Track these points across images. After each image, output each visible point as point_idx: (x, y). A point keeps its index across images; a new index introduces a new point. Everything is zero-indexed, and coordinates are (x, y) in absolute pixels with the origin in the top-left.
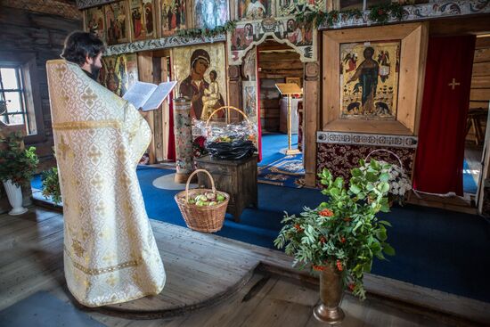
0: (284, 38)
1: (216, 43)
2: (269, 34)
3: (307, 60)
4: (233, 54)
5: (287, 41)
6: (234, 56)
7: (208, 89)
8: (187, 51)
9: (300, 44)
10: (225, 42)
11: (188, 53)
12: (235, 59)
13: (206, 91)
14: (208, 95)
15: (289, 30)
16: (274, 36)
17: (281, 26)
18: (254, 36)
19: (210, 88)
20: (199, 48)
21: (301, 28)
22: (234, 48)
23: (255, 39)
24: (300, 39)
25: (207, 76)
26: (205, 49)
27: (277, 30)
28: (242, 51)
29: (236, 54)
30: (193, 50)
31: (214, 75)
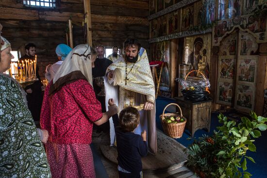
0: (246, 28)
1: (207, 34)
2: (237, 26)
3: (261, 41)
4: (215, 40)
5: (248, 30)
6: (215, 41)
7: (201, 59)
8: (192, 38)
9: (257, 32)
10: (211, 33)
11: (193, 40)
12: (216, 43)
13: (200, 61)
14: (201, 63)
15: (249, 23)
16: (240, 27)
17: (245, 21)
18: (228, 28)
19: (203, 59)
20: (198, 37)
21: (258, 21)
22: (216, 36)
23: (228, 30)
24: (257, 28)
25: (201, 52)
26: (201, 37)
27: (241, 24)
28: (220, 38)
29: (217, 39)
30: (195, 38)
31: (205, 52)
